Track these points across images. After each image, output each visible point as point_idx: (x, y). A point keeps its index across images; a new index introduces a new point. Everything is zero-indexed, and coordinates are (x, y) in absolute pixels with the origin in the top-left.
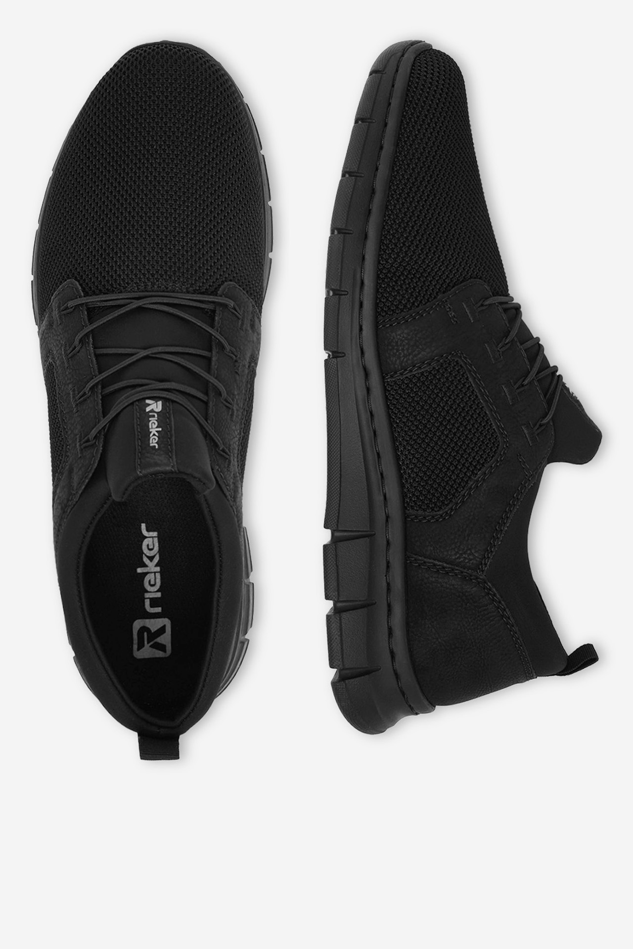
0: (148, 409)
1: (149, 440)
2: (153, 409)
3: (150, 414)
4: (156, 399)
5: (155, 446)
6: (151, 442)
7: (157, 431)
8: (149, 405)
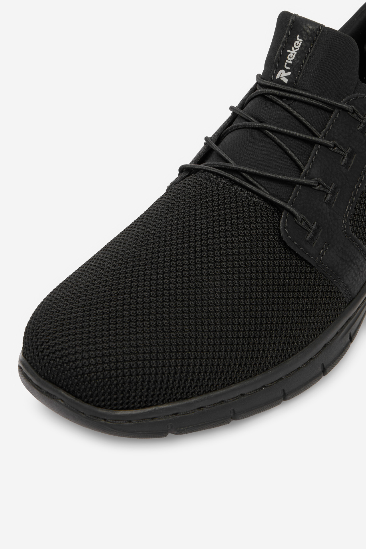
0: (289, 74)
1: (301, 46)
2: (286, 72)
3: (289, 68)
4: (280, 81)
5: (299, 38)
6: (301, 43)
7: (292, 50)
8: (287, 77)
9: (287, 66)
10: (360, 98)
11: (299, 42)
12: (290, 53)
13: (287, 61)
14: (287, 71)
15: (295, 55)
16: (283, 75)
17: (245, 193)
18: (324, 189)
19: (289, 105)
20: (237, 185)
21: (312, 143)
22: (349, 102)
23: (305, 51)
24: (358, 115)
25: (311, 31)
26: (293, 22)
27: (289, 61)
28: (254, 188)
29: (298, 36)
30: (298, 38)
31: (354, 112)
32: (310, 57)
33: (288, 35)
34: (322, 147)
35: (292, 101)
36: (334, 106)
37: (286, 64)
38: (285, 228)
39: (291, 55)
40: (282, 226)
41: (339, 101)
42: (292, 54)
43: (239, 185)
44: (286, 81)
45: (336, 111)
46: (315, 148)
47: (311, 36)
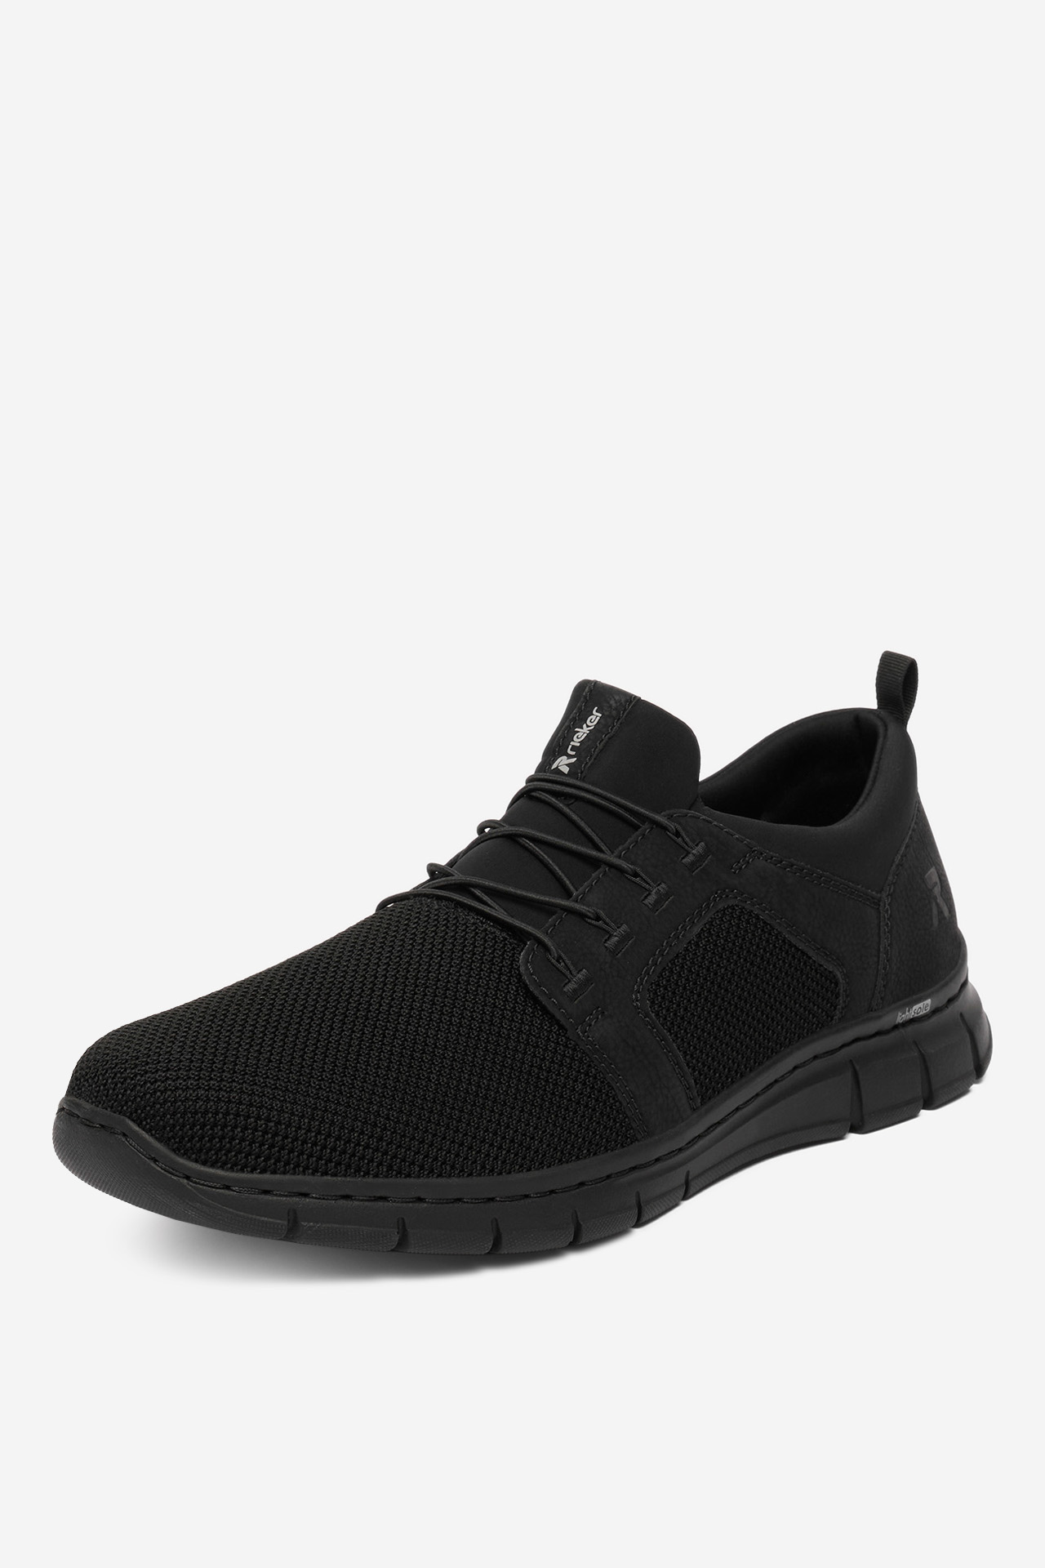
0: (573, 759)
1: (598, 723)
2: (568, 759)
3: (574, 753)
5: (597, 712)
6: (598, 718)
7: (583, 729)
8: (568, 765)
9: (571, 750)
10: (691, 816)
11: (595, 717)
12: (578, 732)
13: (572, 743)
14: (570, 757)
15: (585, 735)
16: (563, 763)
17: (472, 918)
18: (605, 926)
19: (568, 805)
20: (462, 907)
21: (595, 863)
22: (670, 817)
23: (604, 730)
24: (683, 840)
25: (616, 703)
26: (591, 691)
27: (576, 742)
28: (487, 909)
29: (596, 708)
30: (594, 712)
31: (678, 834)
32: (609, 739)
33: (580, 708)
34: (612, 870)
35: (573, 801)
36: (644, 819)
37: (570, 747)
38: (528, 962)
39: (580, 734)
40: (523, 958)
41: (659, 813)
42: (582, 733)
43: (471, 909)
44: (566, 770)
45: (647, 825)
46: (601, 869)
47: (616, 709)
